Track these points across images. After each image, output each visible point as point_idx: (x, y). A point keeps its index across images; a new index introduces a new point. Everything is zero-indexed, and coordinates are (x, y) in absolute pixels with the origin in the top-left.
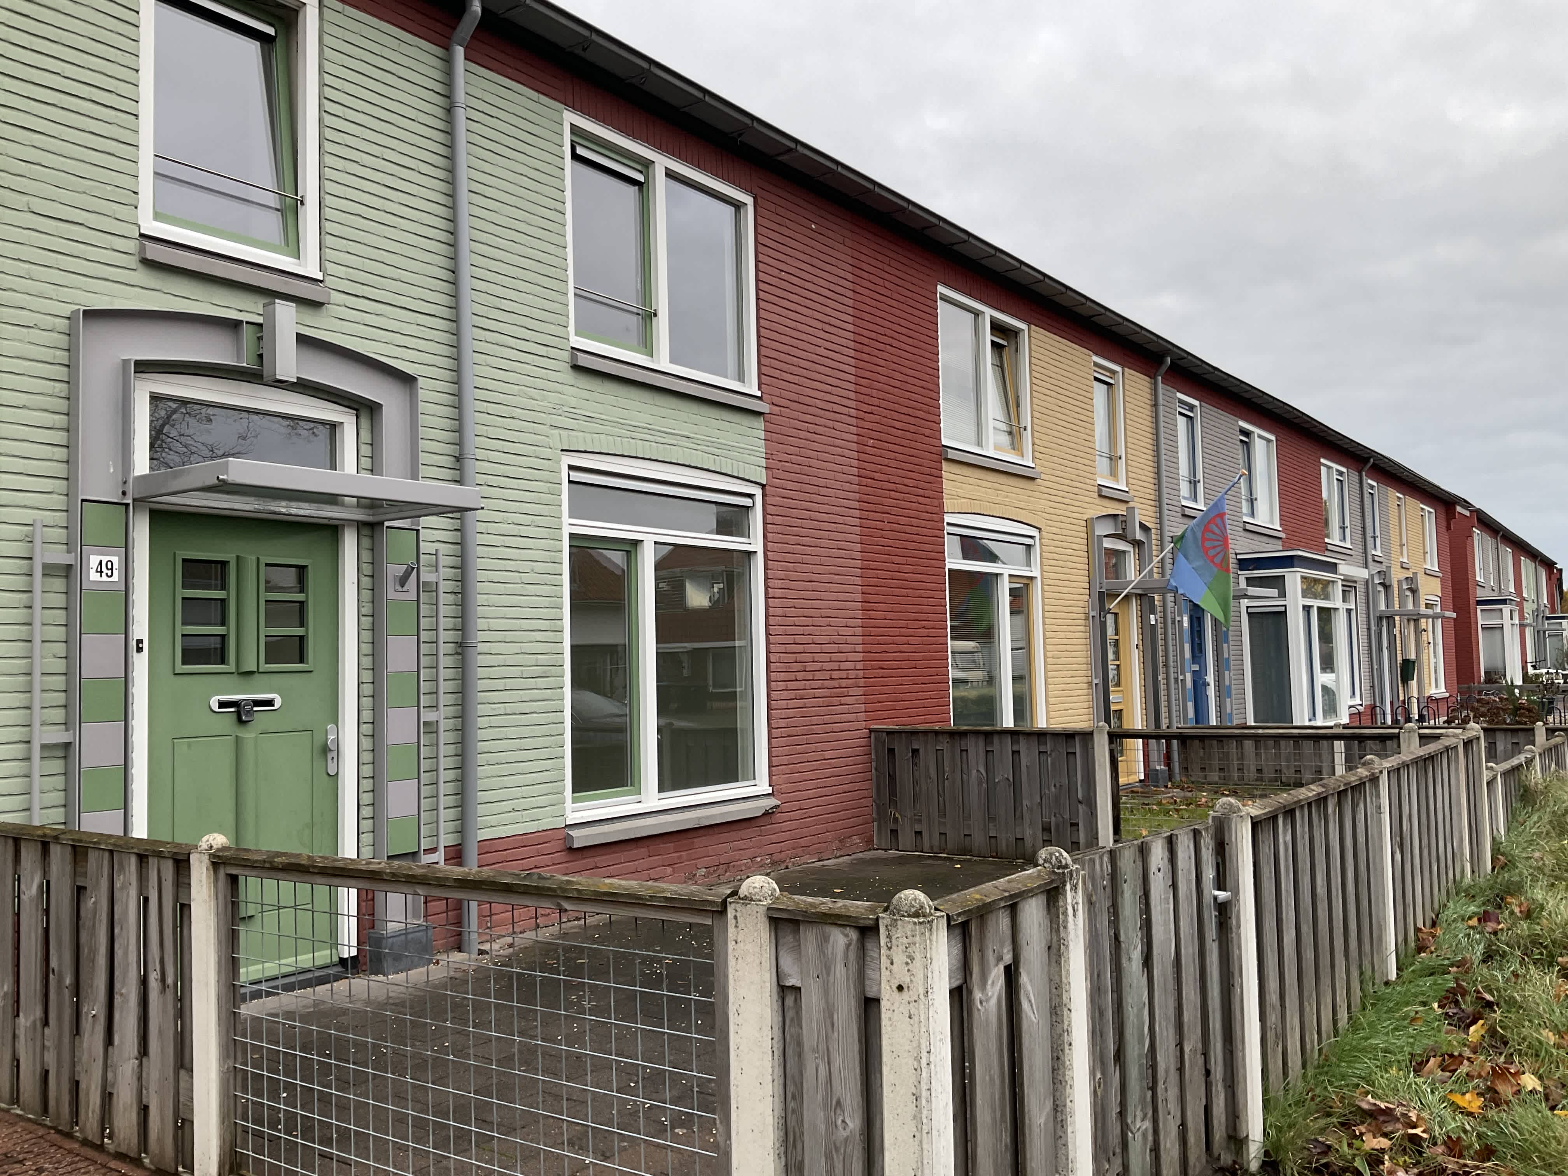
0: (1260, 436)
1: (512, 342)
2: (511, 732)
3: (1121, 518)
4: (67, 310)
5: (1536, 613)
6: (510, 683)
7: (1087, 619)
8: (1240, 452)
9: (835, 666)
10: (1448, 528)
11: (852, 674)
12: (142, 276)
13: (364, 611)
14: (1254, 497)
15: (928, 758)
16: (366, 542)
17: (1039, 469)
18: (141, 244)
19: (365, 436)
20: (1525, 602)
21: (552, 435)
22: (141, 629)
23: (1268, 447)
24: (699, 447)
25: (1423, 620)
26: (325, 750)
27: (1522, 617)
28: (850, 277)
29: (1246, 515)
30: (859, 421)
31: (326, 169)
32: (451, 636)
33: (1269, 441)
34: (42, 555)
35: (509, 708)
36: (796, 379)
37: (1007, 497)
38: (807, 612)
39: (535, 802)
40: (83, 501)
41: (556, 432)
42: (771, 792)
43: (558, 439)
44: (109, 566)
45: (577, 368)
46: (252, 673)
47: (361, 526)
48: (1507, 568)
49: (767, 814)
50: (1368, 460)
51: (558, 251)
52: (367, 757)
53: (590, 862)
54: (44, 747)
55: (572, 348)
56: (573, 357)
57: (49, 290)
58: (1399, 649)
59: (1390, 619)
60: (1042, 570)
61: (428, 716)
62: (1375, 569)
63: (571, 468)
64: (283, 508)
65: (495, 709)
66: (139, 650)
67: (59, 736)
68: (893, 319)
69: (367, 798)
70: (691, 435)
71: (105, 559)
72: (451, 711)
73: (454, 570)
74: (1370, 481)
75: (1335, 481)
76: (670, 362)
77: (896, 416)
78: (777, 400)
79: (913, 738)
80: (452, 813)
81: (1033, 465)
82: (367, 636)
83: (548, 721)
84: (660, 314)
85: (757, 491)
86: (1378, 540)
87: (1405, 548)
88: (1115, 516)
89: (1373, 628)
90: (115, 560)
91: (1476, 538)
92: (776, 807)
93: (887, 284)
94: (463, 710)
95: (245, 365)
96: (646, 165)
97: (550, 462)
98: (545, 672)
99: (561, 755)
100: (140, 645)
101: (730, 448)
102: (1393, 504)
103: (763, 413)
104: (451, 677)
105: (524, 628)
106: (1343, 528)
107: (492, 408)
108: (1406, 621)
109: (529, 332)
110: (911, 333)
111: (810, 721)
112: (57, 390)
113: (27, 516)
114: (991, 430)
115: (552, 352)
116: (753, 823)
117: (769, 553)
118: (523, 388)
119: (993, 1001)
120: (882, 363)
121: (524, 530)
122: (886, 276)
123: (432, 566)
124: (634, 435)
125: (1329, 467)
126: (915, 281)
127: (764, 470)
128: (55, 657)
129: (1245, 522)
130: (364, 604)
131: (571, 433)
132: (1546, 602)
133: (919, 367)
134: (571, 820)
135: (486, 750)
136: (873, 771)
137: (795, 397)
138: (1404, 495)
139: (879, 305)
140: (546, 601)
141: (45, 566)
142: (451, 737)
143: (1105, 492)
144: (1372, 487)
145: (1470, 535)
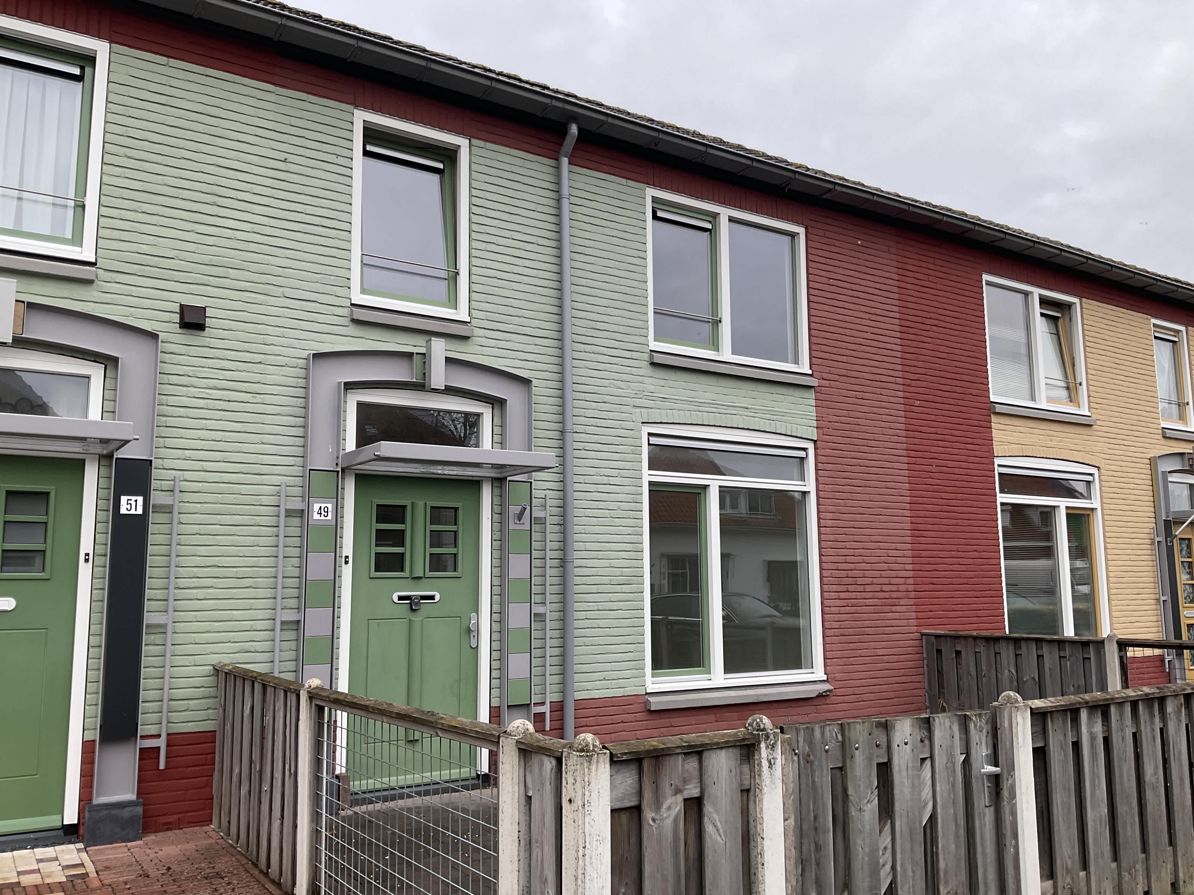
1: (605, 351)
2: (601, 623)
3: (1186, 457)
4: (304, 354)
6: (601, 588)
7: (1152, 544)
9: (886, 581)
11: (903, 588)
12: (353, 330)
13: (495, 537)
15: (968, 658)
16: (497, 491)
17: (1094, 417)
18: (352, 310)
19: (497, 421)
21: (635, 413)
22: (348, 548)
24: (756, 415)
26: (469, 631)
28: (896, 277)
30: (905, 387)
31: (473, 250)
32: (557, 554)
34: (285, 504)
35: (600, 606)
36: (844, 359)
37: (1061, 441)
38: (856, 538)
39: (620, 674)
40: (310, 470)
41: (638, 410)
42: (826, 679)
43: (639, 415)
44: (326, 510)
45: (653, 364)
46: (421, 578)
47: (494, 480)
49: (820, 696)
51: (641, 285)
52: (496, 636)
53: (665, 721)
54: (283, 623)
55: (651, 351)
56: (651, 357)
57: (295, 343)
60: (1102, 502)
61: (538, 609)
63: (650, 434)
64: (439, 470)
65: (590, 606)
66: (347, 562)
67: (291, 616)
68: (939, 305)
69: (496, 665)
70: (750, 406)
71: (323, 506)
72: (556, 606)
73: (559, 509)
76: (733, 354)
77: (942, 381)
78: (825, 376)
79: (956, 641)
80: (557, 679)
81: (1089, 414)
82: (497, 554)
83: (632, 616)
84: (723, 320)
85: (810, 446)
88: (1182, 454)
90: (330, 506)
92: (829, 691)
93: (931, 279)
94: (564, 606)
95: (415, 380)
96: (715, 216)
97: (633, 431)
98: (628, 580)
99: (642, 641)
100: (347, 560)
101: (784, 414)
103: (814, 387)
104: (557, 583)
105: (612, 549)
107: (588, 397)
109: (618, 342)
110: (957, 315)
111: (862, 624)
112: (298, 403)
113: (277, 480)
114: (1043, 386)
115: (635, 355)
116: (809, 703)
117: (820, 493)
118: (613, 381)
119: (669, 822)
120: (929, 340)
121: (612, 480)
122: (930, 272)
123: (542, 506)
124: (701, 409)
126: (958, 273)
127: (815, 430)
128: (293, 566)
130: (495, 532)
131: (650, 410)
133: (965, 341)
134: (650, 689)
135: (583, 635)
136: (925, 667)
137: (844, 372)
139: (923, 295)
140: (630, 530)
141: (287, 511)
142: (556, 625)
143: (1169, 433)
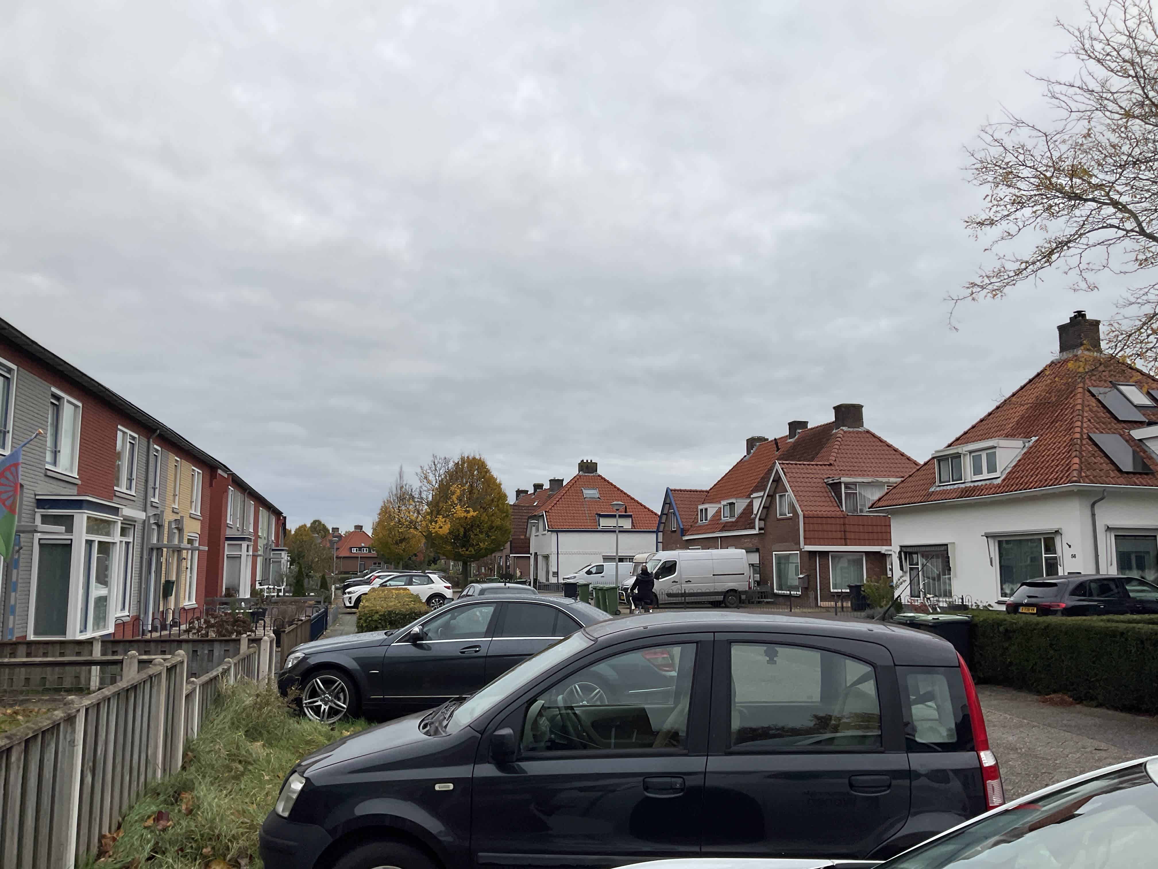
0: (68, 402)
5: (266, 547)
8: (50, 412)
10: (211, 485)
14: (58, 449)
20: (259, 539)
23: (75, 410)
25: (185, 552)
27: (255, 549)
29: (48, 463)
33: (76, 406)
48: (249, 516)
50: (156, 430)
58: (163, 572)
59: (159, 550)
62: (151, 512)
74: (155, 446)
75: (128, 444)
86: (157, 491)
87: (177, 498)
89: (145, 557)
91: (230, 493)
102: (172, 464)
106: (130, 480)
108: (171, 552)
125: (124, 433)
129: (46, 469)
132: (273, 539)
138: (181, 459)
144: (157, 451)
145: (226, 491)
